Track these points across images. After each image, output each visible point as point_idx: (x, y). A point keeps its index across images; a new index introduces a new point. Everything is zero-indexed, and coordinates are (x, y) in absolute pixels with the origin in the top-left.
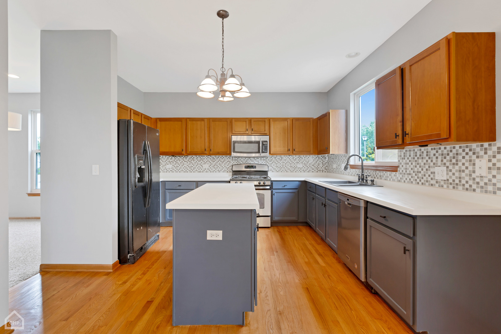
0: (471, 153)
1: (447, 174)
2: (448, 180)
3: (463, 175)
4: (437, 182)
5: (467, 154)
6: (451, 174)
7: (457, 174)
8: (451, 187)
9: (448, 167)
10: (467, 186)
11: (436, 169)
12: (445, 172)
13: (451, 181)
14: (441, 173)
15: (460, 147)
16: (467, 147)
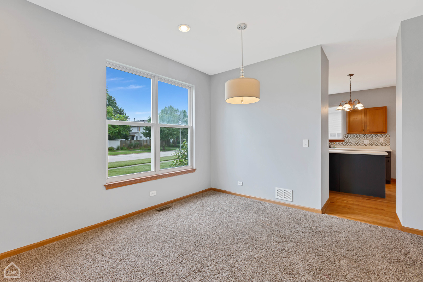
0: (378, 136)
1: (369, 142)
2: (369, 144)
3: (375, 142)
4: (364, 145)
5: (376, 136)
6: (370, 142)
7: (373, 142)
8: (371, 145)
9: (369, 140)
10: (376, 145)
11: (364, 141)
12: (368, 141)
13: (370, 144)
14: (366, 142)
15: (374, 135)
16: (376, 134)
